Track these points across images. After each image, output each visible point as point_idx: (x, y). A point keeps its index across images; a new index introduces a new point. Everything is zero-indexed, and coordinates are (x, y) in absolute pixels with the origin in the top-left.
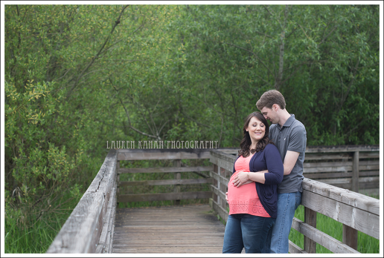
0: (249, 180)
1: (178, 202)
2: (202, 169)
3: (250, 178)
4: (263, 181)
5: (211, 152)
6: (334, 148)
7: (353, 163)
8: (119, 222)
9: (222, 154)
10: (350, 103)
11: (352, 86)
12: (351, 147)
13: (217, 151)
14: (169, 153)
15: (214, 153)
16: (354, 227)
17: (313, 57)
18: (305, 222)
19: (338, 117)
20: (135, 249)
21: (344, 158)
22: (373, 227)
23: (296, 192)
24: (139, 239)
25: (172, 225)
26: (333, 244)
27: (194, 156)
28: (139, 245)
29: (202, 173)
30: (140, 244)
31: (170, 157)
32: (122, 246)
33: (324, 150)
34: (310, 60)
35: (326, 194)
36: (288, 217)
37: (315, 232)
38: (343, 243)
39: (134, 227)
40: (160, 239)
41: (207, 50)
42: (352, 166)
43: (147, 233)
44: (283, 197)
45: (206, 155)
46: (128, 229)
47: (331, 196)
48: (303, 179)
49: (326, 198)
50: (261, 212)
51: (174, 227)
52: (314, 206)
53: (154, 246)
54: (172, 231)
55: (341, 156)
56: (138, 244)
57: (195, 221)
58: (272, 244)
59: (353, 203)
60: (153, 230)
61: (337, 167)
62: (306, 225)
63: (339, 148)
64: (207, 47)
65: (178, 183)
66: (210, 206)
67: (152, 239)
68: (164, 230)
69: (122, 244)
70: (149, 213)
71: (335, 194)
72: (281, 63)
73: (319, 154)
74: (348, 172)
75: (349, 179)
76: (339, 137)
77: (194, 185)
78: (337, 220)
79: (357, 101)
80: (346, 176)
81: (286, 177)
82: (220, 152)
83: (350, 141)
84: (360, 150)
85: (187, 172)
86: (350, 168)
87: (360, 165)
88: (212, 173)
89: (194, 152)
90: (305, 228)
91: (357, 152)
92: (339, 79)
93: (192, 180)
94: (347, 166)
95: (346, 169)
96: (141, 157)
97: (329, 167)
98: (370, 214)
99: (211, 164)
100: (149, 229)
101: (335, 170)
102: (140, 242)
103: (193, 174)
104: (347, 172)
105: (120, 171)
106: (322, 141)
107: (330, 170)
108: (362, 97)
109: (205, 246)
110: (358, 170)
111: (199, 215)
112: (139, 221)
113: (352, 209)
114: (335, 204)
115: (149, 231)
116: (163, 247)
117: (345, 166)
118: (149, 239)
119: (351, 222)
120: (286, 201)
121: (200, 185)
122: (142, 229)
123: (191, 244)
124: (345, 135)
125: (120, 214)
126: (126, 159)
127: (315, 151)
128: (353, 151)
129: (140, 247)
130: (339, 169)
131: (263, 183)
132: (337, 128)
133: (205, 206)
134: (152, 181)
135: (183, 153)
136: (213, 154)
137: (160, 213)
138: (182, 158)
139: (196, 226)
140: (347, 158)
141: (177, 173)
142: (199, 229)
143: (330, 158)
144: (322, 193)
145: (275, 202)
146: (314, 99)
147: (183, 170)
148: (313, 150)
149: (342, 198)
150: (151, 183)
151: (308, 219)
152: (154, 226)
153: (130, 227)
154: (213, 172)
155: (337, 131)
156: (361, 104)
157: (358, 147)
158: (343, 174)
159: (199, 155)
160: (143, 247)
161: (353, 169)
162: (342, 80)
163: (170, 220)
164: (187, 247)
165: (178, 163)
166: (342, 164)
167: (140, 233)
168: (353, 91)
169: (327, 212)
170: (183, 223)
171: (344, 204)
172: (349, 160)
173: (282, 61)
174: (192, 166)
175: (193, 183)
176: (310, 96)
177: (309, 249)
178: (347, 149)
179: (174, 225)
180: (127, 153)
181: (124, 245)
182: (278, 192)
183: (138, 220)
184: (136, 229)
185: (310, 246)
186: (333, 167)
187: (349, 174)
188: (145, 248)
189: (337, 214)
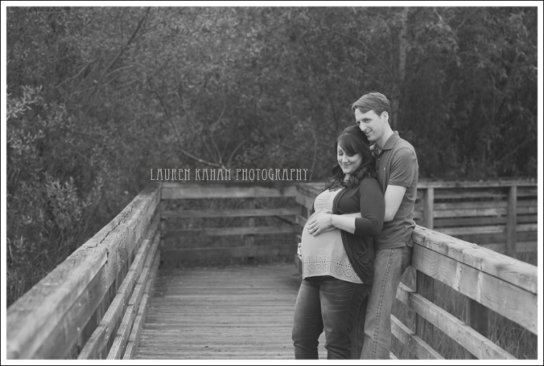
0: (332, 226)
1: (251, 261)
2: (286, 212)
3: (333, 223)
4: (352, 229)
5: (298, 188)
6: (481, 181)
7: (508, 203)
8: (159, 290)
9: (311, 190)
10: (505, 115)
11: (508, 91)
12: (506, 180)
13: (306, 186)
14: (237, 189)
15: (302, 189)
16: (479, 302)
17: (449, 48)
18: (417, 292)
19: (488, 136)
20: (177, 330)
21: (494, 196)
22: (505, 302)
23: (402, 248)
24: (186, 315)
25: (238, 294)
26: (453, 327)
27: (275, 193)
28: (184, 324)
29: (286, 218)
30: (186, 322)
31: (239, 194)
32: (159, 325)
33: (466, 184)
34: (445, 51)
35: (442, 250)
36: (389, 284)
37: (429, 307)
38: (466, 325)
39: (182, 297)
40: (217, 316)
41: (293, 38)
42: (507, 208)
43: (198, 306)
44: (383, 255)
45: (291, 192)
46: (172, 300)
47: (451, 254)
48: (414, 228)
49: (443, 257)
50: (349, 275)
51: (240, 297)
52: (428, 269)
53: (206, 326)
54: (236, 303)
55: (490, 192)
56: (183, 322)
57: (272, 289)
58: (366, 324)
59: (479, 265)
60: (209, 301)
61: (483, 209)
62: (418, 296)
63: (489, 181)
64: (293, 34)
65: (251, 232)
66: (296, 267)
67: (204, 315)
68: (226, 301)
69: (160, 322)
70: (206, 277)
71: (455, 250)
72: (403, 56)
73: (458, 190)
74: (503, 216)
75: (503, 227)
76: (488, 165)
77: (276, 235)
78: (457, 290)
79: (516, 113)
80: (500, 222)
81: (387, 225)
82: (309, 187)
83: (505, 171)
84: (519, 185)
85: (265, 217)
86: (503, 211)
87: (518, 207)
88: (299, 218)
89: (274, 187)
90: (416, 301)
91: (513, 186)
92: (489, 80)
93: (271, 227)
94: (501, 207)
95: (497, 212)
96: (197, 193)
97: (473, 209)
98: (501, 282)
99: (297, 205)
100: (202, 301)
101: (481, 213)
102: (187, 320)
103: (275, 219)
104: (500, 217)
105: (165, 215)
106: (463, 170)
107: (474, 213)
108: (523, 106)
109: (281, 326)
110: (515, 214)
111: (279, 280)
112: (190, 289)
113: (477, 274)
114: (455, 265)
115: (202, 303)
116: (219, 327)
117: (497, 208)
118: (200, 315)
119: (476, 293)
120: (388, 260)
121: (285, 235)
122: (192, 301)
123: (261, 322)
124: (498, 163)
125: (164, 277)
126: (174, 198)
127: (452, 185)
128: (508, 185)
129: (186, 326)
130: (487, 213)
131: (353, 232)
132: (487, 152)
133: (290, 266)
134: (213, 229)
135: (258, 188)
136: (300, 190)
137: (222, 276)
138: (257, 196)
139: (273, 296)
140: (499, 196)
141: (249, 217)
142: (276, 300)
143: (473, 195)
144: (438, 249)
145: (370, 261)
146: (451, 109)
147: (259, 213)
148: (448, 185)
149: (464, 257)
150: (211, 232)
151: (421, 287)
152: (211, 296)
153: (175, 297)
154: (300, 216)
155: (487, 157)
156: (521, 116)
157: (517, 179)
158: (494, 219)
159: (282, 192)
160: (189, 327)
161: (508, 212)
162: (494, 82)
163: (235, 287)
164: (254, 327)
165: (251, 204)
166: (492, 204)
167: (189, 305)
168: (510, 97)
169: (445, 277)
170: (254, 291)
171: (466, 267)
172: (504, 199)
173: (403, 53)
174: (272, 208)
175: (273, 232)
176: (446, 105)
177: (422, 332)
178: (500, 183)
179: (241, 294)
180: (174, 188)
181: (163, 324)
182: (376, 248)
183: (189, 287)
184: (183, 301)
185: (424, 328)
186: (478, 209)
187: (503, 220)
188: (192, 328)
189: (458, 281)
